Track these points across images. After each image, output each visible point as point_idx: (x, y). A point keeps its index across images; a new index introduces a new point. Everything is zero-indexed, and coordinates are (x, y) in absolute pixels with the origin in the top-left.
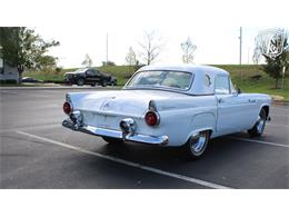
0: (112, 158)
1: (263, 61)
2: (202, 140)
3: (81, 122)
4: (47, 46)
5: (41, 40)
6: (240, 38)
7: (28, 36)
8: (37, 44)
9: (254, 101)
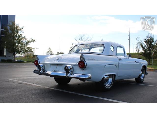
0: (60, 90)
1: (141, 50)
2: (110, 80)
3: (44, 69)
4: (29, 42)
5: (26, 39)
6: (129, 39)
7: (19, 37)
8: (24, 41)
9: (138, 62)
